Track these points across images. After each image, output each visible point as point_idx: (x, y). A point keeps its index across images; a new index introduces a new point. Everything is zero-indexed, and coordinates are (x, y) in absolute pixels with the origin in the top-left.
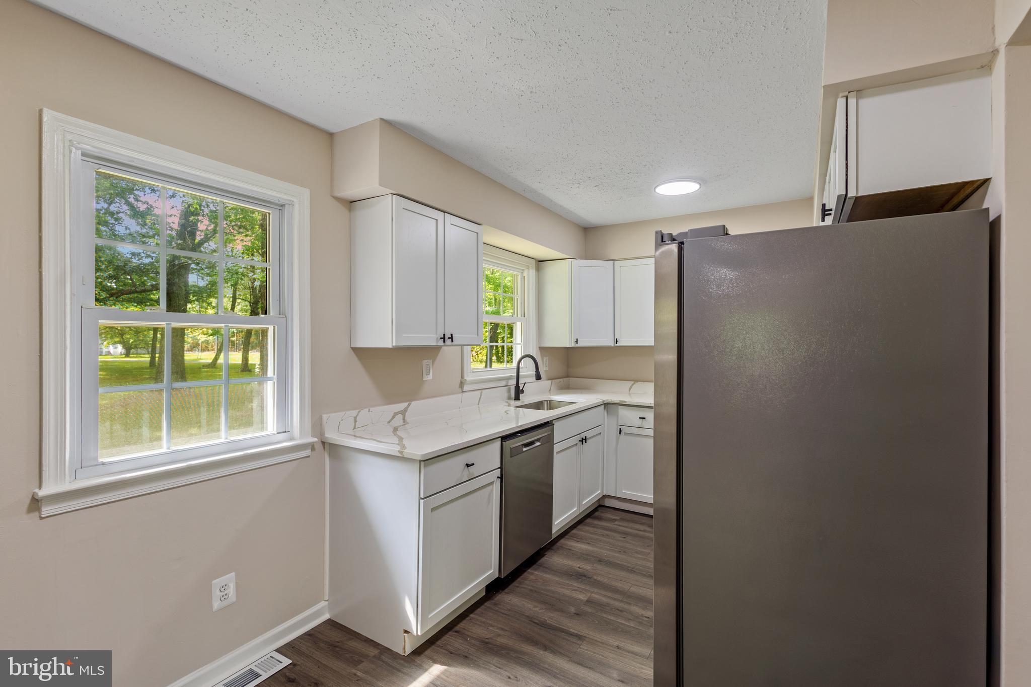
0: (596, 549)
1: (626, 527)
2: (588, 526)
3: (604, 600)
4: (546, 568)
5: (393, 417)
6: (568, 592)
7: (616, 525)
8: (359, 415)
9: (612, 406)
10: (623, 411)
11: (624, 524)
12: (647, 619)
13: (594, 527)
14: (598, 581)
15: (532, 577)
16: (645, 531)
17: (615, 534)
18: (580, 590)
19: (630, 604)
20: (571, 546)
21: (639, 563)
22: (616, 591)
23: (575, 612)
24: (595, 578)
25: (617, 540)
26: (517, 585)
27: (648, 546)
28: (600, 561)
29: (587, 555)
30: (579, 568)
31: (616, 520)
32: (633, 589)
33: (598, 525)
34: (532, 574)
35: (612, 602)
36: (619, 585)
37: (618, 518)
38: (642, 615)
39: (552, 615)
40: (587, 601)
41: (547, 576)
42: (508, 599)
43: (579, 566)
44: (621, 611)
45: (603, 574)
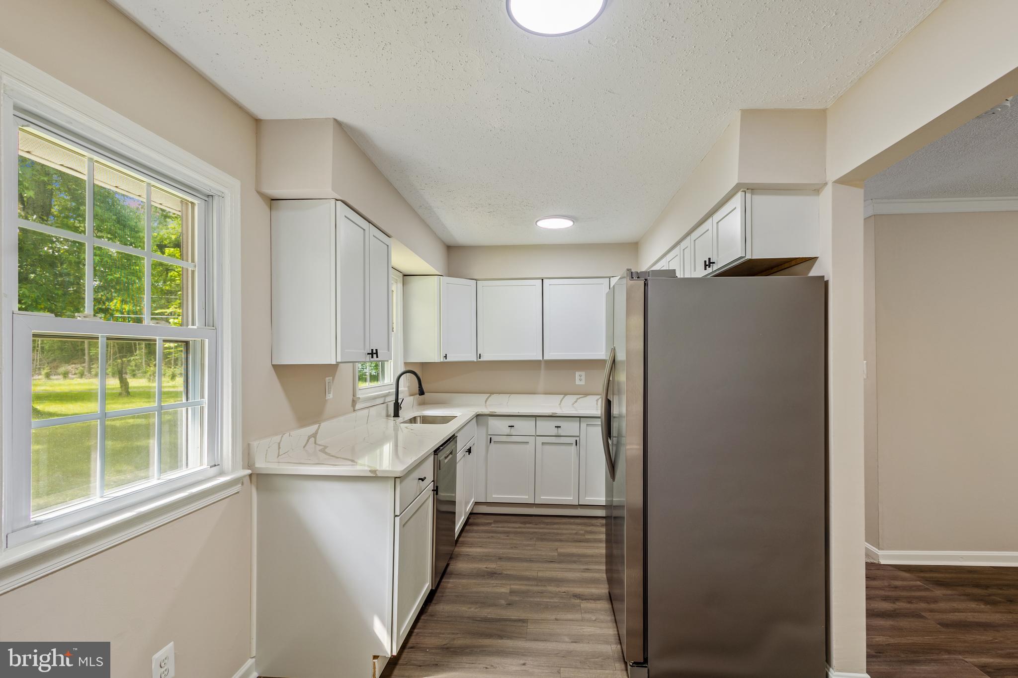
0: (490, 550)
1: (503, 527)
2: (470, 532)
3: (524, 588)
4: (457, 574)
5: (308, 441)
6: (489, 590)
7: (494, 527)
8: (282, 440)
9: (483, 417)
10: (492, 422)
11: (500, 526)
12: (564, 594)
13: (476, 532)
14: (509, 575)
15: (449, 585)
16: (519, 528)
17: (499, 535)
18: (500, 585)
19: (545, 586)
20: (467, 552)
21: (532, 553)
22: (528, 579)
23: (506, 603)
24: (505, 573)
25: (504, 539)
26: (440, 595)
27: (531, 539)
28: (500, 559)
29: (486, 556)
30: (486, 568)
31: (490, 524)
32: (540, 574)
33: (478, 530)
34: (448, 582)
35: (531, 588)
36: (527, 573)
37: (492, 521)
38: (559, 592)
39: (489, 611)
40: (510, 592)
41: (464, 581)
42: (440, 608)
43: (485, 566)
44: (542, 593)
45: (509, 568)
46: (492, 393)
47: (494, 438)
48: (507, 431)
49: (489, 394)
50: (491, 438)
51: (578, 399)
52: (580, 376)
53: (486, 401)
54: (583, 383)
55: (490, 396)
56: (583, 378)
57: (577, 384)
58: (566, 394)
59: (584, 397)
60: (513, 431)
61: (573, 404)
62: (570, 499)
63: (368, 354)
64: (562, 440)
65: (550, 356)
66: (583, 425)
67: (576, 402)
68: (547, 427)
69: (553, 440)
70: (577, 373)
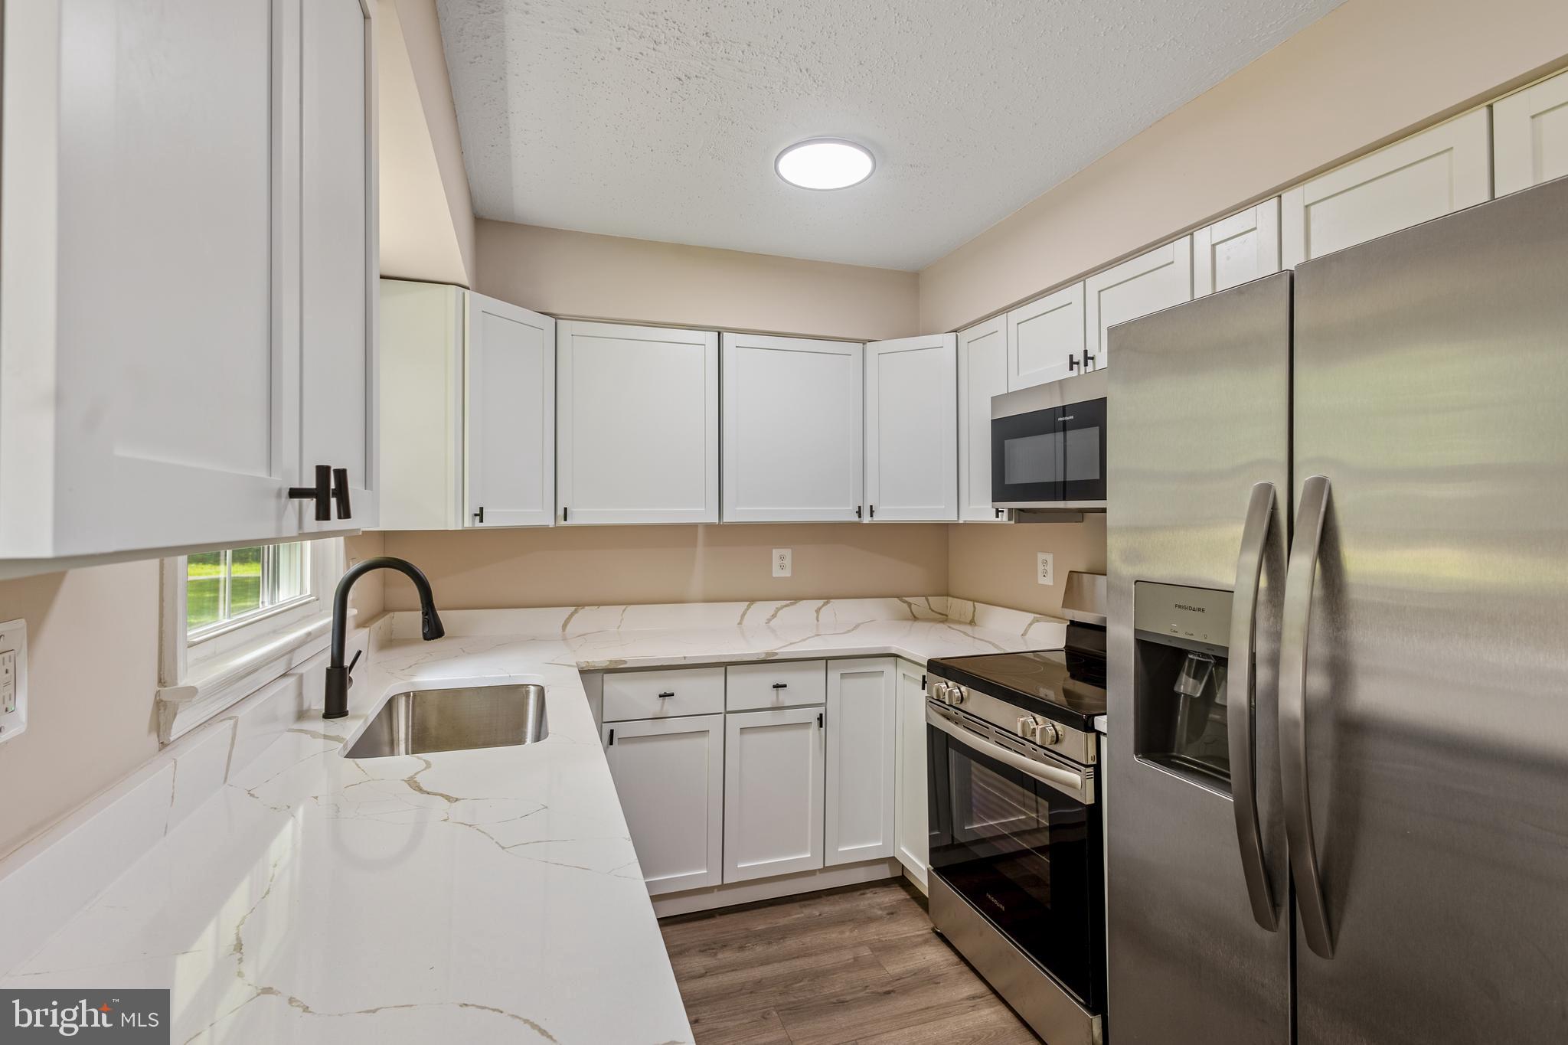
46: (579, 605)
47: (621, 731)
48: (654, 707)
49: (573, 609)
50: (612, 731)
51: (778, 609)
52: (782, 558)
53: (564, 626)
54: (787, 573)
55: (576, 612)
56: (788, 562)
57: (774, 576)
58: (752, 600)
59: (792, 604)
60: (670, 707)
61: (769, 621)
62: (804, 858)
63: (295, 493)
64: (790, 716)
65: (733, 515)
66: (834, 676)
67: (774, 616)
68: (751, 688)
69: (767, 718)
70: (774, 551)
